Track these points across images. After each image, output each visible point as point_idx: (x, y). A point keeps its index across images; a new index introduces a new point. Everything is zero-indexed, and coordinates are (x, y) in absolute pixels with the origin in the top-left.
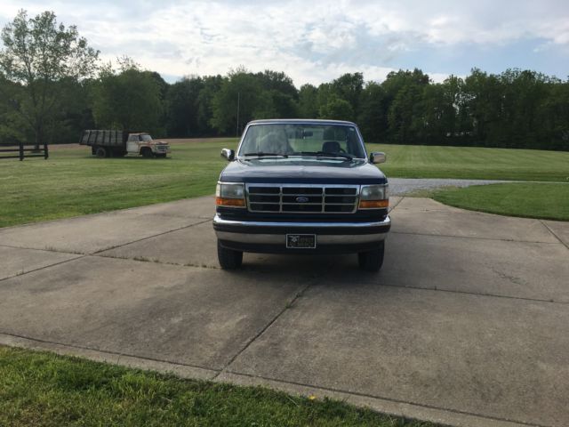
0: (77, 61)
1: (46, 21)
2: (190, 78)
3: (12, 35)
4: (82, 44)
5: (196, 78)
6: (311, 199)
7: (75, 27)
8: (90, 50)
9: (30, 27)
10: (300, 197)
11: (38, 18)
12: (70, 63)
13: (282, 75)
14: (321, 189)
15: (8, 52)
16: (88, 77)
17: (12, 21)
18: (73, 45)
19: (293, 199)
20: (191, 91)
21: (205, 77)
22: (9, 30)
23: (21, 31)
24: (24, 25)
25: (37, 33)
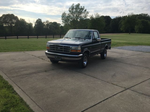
0: (84, 15)
1: (78, 6)
2: (118, 17)
3: (71, 9)
4: (85, 10)
5: (120, 17)
6: (61, 48)
7: (84, 7)
8: (87, 12)
9: (75, 7)
10: (59, 48)
11: (76, 5)
12: (83, 15)
13: (147, 15)
14: (63, 46)
15: (70, 13)
16: (86, 18)
17: (71, 6)
18: (84, 11)
19: (57, 48)
20: (117, 21)
21: (123, 16)
22: (70, 8)
23: (73, 8)
24: (73, 7)
25: (76, 9)
